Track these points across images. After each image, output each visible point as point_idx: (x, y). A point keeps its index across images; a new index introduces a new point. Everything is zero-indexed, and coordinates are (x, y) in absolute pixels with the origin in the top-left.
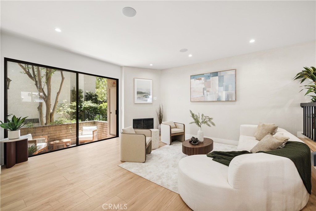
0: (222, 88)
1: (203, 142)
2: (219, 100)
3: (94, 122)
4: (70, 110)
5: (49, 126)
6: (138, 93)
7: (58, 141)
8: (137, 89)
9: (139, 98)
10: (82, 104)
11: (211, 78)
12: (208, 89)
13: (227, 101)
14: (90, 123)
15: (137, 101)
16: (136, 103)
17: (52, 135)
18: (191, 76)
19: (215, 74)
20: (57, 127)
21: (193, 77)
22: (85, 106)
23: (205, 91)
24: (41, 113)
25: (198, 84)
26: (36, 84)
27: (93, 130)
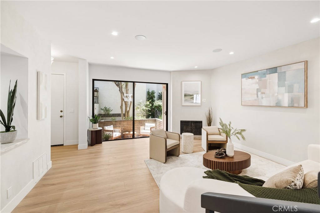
0: (283, 89)
1: (233, 157)
2: (278, 105)
3: (155, 120)
4: (145, 108)
5: (123, 121)
6: (185, 95)
7: (127, 133)
8: (185, 92)
9: (185, 100)
10: (154, 103)
11: (267, 76)
12: (262, 90)
13: (291, 106)
14: (152, 121)
15: (184, 104)
16: (183, 105)
17: (125, 127)
18: (242, 75)
19: (274, 70)
20: (128, 122)
21: (244, 75)
22: (156, 105)
23: (259, 93)
24: (122, 111)
25: (251, 84)
26: (120, 90)
27: (151, 127)
